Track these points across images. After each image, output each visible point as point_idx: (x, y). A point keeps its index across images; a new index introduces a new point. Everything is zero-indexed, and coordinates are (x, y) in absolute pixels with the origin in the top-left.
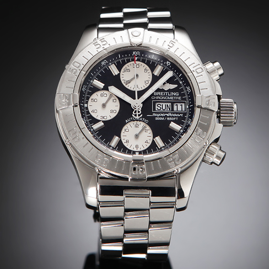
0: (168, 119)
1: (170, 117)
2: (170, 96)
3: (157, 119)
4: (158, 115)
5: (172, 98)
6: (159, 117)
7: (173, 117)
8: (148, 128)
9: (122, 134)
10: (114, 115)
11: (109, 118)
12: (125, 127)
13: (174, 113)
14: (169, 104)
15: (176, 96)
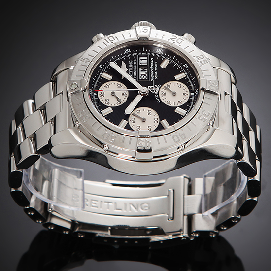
0: (156, 69)
1: (154, 68)
2: (133, 67)
3: (156, 78)
4: (153, 77)
5: (135, 66)
6: (154, 76)
7: (154, 65)
8: (165, 85)
9: (173, 106)
10: (154, 112)
11: (157, 116)
12: (166, 103)
13: (150, 65)
14: (141, 69)
15: (133, 63)
